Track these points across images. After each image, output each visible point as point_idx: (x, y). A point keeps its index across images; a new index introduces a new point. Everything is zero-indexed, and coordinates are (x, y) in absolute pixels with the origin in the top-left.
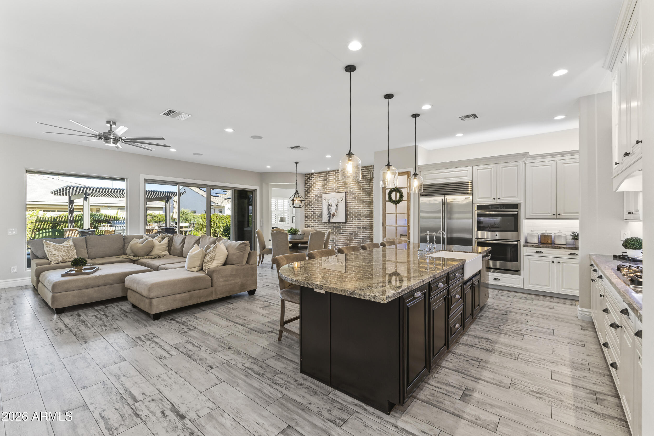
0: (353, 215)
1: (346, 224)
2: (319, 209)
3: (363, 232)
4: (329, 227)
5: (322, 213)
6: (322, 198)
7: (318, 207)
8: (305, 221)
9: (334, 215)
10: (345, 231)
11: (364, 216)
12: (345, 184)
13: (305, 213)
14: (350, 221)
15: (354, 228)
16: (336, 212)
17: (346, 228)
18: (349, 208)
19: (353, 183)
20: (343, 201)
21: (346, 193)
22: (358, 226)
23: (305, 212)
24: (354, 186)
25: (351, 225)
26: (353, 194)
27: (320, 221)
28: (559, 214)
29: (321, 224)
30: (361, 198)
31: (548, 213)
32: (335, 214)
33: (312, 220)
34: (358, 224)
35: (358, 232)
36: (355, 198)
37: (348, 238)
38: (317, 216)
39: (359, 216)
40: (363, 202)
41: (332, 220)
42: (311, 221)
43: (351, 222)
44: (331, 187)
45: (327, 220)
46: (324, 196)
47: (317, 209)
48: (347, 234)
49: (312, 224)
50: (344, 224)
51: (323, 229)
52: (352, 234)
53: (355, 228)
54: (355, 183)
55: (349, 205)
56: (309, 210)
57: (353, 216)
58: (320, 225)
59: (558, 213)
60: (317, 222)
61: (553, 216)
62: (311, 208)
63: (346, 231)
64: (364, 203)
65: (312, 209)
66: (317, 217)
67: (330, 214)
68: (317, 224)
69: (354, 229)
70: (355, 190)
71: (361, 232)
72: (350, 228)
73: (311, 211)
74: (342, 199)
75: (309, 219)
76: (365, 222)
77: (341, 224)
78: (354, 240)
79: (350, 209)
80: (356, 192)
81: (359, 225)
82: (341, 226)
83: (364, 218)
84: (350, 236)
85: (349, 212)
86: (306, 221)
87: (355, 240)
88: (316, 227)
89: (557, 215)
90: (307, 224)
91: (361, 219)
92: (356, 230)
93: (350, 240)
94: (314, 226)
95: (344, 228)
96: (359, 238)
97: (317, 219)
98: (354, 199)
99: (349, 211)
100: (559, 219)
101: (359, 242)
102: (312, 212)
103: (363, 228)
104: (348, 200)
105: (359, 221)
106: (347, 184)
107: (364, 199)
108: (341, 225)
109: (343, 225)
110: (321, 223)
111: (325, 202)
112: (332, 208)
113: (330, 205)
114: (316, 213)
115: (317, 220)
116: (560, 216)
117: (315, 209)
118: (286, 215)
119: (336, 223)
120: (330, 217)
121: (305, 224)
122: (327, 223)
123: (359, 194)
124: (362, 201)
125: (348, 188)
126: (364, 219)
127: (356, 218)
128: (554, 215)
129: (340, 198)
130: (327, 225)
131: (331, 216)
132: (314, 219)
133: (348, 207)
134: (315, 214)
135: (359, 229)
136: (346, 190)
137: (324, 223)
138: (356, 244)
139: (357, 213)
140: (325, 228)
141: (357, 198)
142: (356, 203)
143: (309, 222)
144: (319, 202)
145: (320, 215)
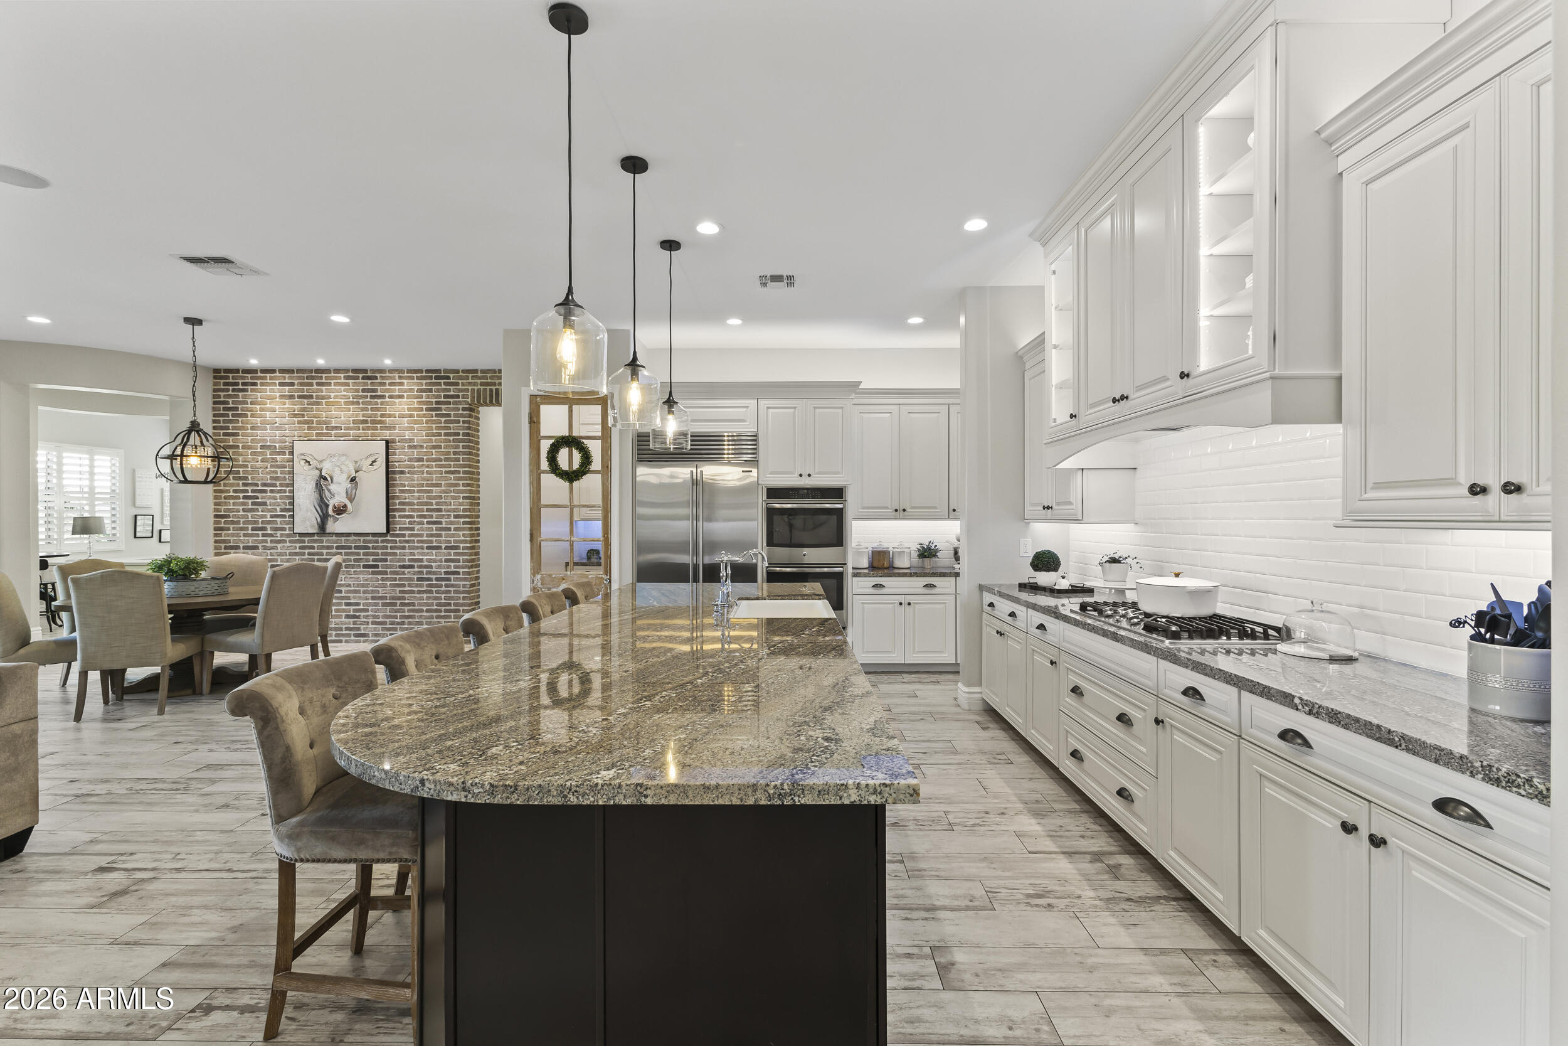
0: (413, 510)
1: (389, 538)
2: (280, 491)
3: (447, 560)
4: (323, 547)
5: (293, 504)
6: (292, 453)
7: (274, 485)
8: (215, 529)
9: (341, 510)
10: (386, 560)
11: (452, 514)
12: (382, 415)
13: (216, 504)
14: (401, 529)
15: (417, 548)
16: (351, 500)
17: (389, 551)
18: (397, 489)
19: (411, 416)
20: (375, 467)
21: (387, 442)
22: (432, 542)
23: (216, 498)
24: (416, 422)
25: (407, 541)
26: (415, 447)
27: (283, 529)
28: (904, 510)
29: (288, 539)
30: (440, 460)
31: (887, 508)
32: (345, 506)
33: (250, 527)
34: (432, 535)
35: (429, 560)
36: (421, 460)
37: (395, 579)
38: (268, 514)
39: (434, 514)
40: (446, 472)
41: (337, 526)
42: (242, 529)
43: (407, 533)
44: (330, 422)
45: (312, 526)
46: (299, 447)
47: (272, 491)
48: (391, 567)
49: (251, 542)
50: (380, 539)
51: (296, 554)
52: (412, 567)
53: (422, 548)
54: (418, 416)
55: (399, 479)
56: (235, 491)
57: (415, 514)
58: (285, 542)
59: (902, 508)
60: (269, 532)
61: (894, 513)
62: (245, 485)
63: (389, 558)
64: (452, 476)
65: (250, 488)
66: (272, 517)
67: (327, 506)
68: (269, 539)
69: (416, 551)
70: (420, 437)
71: (441, 561)
72: (404, 548)
73: (245, 497)
74: (374, 462)
75: (233, 523)
76: (455, 529)
77: (371, 538)
78: (417, 586)
79: (402, 491)
80: (424, 441)
81: (434, 539)
82: (371, 545)
83: (452, 519)
84: (404, 573)
85: (397, 502)
86: (222, 529)
87: (421, 586)
88: (265, 548)
89: (900, 513)
90: (224, 541)
91: (440, 523)
92: (423, 554)
93: (404, 585)
94: (256, 548)
95: (380, 551)
96: (434, 577)
97: (269, 522)
98: (416, 464)
99: (398, 498)
100: (904, 519)
101: (434, 589)
102: (250, 501)
103: (447, 548)
104: (397, 466)
105: (434, 527)
106: (390, 416)
107: (452, 463)
108: (370, 542)
109: (377, 542)
110: (288, 535)
111: (306, 467)
112: (332, 487)
113: (325, 479)
114: (265, 504)
115: (268, 526)
116: (905, 513)
117: (264, 491)
118: (102, 511)
119: (349, 535)
120: (324, 518)
121: (216, 542)
122: (312, 534)
123: (434, 447)
124: (444, 470)
125: (394, 428)
126: (452, 523)
127: (425, 520)
128: (896, 510)
129: (367, 458)
130: (315, 541)
131: (330, 511)
132: (256, 522)
133: (394, 485)
134: (260, 508)
135: (434, 552)
136: (387, 434)
137: (301, 535)
138: (425, 596)
139: (427, 504)
140: (307, 551)
141: (428, 460)
142: (425, 475)
143: (233, 535)
144: (278, 467)
145: (282, 510)
